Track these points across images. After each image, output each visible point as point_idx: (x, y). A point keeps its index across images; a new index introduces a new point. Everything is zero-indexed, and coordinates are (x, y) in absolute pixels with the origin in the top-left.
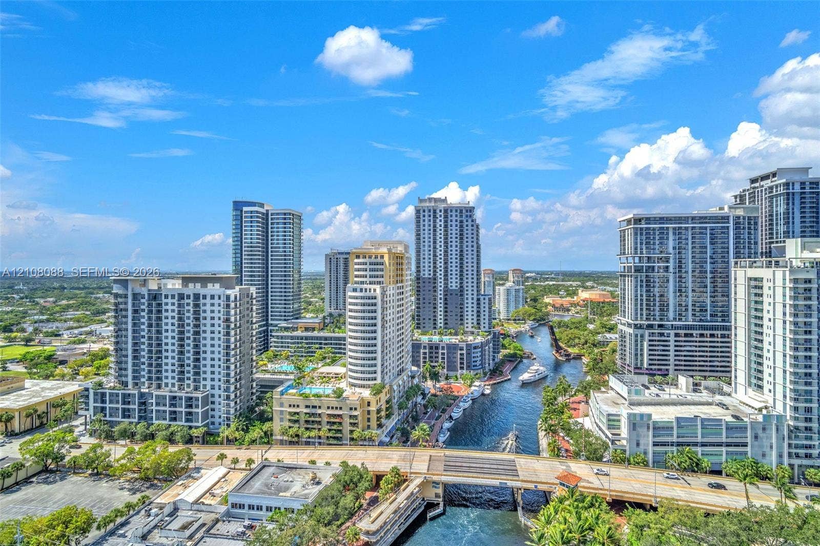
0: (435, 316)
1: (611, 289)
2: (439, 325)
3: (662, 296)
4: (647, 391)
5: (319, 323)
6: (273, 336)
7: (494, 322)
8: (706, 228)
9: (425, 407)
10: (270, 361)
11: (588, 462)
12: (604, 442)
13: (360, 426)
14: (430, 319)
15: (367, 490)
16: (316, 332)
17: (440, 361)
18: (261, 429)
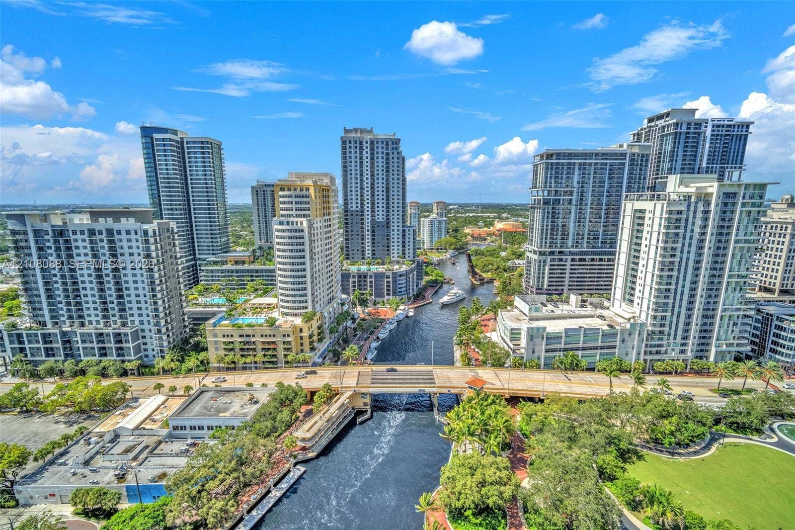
0: (363, 247)
1: (523, 220)
2: (367, 255)
3: (564, 226)
4: (544, 308)
5: (249, 256)
6: (203, 270)
7: (418, 251)
8: (606, 164)
9: (355, 329)
10: (201, 294)
11: (493, 368)
12: (507, 352)
13: (294, 350)
14: (358, 250)
15: (301, 404)
16: (246, 265)
17: (369, 288)
18: (197, 359)
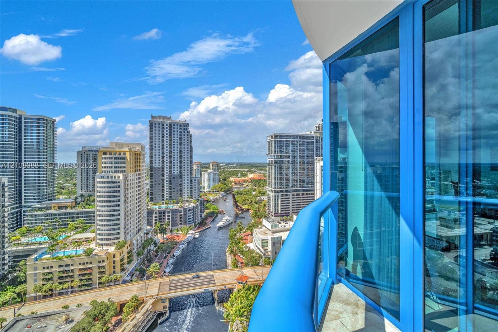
0: (163, 192)
2: (166, 198)
3: (286, 175)
4: (280, 225)
5: (72, 202)
6: (27, 216)
7: (201, 194)
8: (305, 142)
9: (157, 252)
10: (23, 235)
11: (252, 267)
12: (260, 255)
13: (107, 273)
14: (159, 194)
15: (113, 316)
16: (68, 209)
17: (167, 221)
18: (14, 292)
